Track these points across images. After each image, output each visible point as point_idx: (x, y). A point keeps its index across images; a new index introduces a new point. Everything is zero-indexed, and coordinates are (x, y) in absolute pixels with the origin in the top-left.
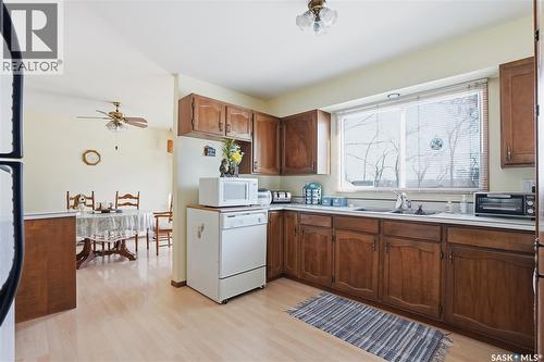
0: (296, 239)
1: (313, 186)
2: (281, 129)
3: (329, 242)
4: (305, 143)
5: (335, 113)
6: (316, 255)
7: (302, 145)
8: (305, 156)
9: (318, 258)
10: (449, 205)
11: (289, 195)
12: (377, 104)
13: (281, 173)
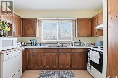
0: (31, 57)
1: (34, 40)
2: (23, 22)
3: (43, 56)
4: (32, 27)
5: (40, 20)
6: (39, 60)
7: (31, 28)
8: (32, 31)
9: (40, 62)
10: (68, 44)
11: (25, 43)
12: (52, 20)
13: (23, 36)
